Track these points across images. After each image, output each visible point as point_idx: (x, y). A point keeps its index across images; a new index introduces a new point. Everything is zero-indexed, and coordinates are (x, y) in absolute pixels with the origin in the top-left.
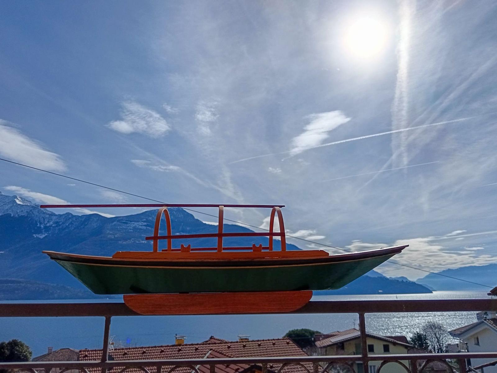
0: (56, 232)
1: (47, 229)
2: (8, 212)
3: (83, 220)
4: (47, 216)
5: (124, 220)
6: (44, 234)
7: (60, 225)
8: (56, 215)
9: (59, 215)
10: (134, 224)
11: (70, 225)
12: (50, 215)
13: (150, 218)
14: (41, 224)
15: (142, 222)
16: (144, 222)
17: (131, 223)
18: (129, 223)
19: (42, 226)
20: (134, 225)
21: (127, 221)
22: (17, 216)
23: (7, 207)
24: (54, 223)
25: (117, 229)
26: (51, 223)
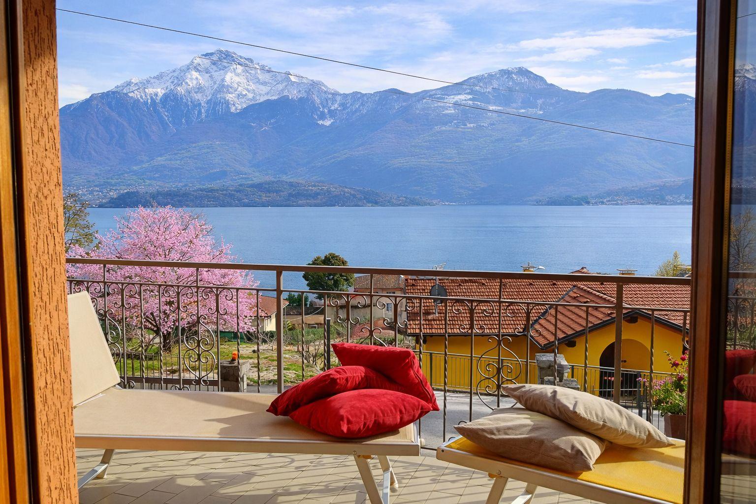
0: (344, 117)
1: (332, 113)
2: (285, 94)
3: (377, 98)
4: (330, 96)
5: (439, 94)
6: (330, 120)
7: (347, 108)
8: (341, 95)
9: (344, 94)
10: (454, 98)
11: (361, 107)
12: (333, 94)
13: (477, 88)
14: (324, 107)
15: (465, 95)
16: (469, 94)
17: (449, 97)
18: (447, 98)
19: (326, 111)
20: (454, 100)
21: (442, 95)
22: (295, 97)
23: (280, 87)
24: (340, 106)
25: (431, 107)
26: (336, 106)
